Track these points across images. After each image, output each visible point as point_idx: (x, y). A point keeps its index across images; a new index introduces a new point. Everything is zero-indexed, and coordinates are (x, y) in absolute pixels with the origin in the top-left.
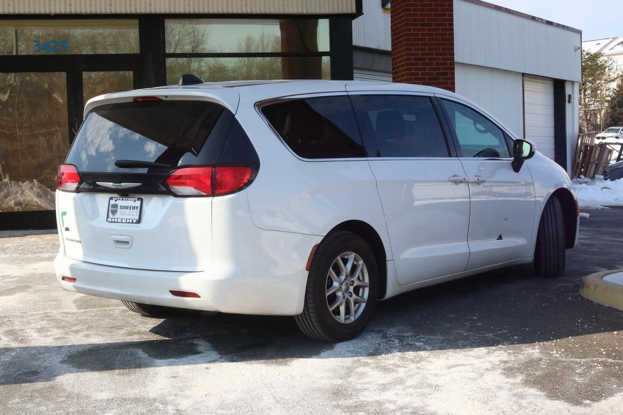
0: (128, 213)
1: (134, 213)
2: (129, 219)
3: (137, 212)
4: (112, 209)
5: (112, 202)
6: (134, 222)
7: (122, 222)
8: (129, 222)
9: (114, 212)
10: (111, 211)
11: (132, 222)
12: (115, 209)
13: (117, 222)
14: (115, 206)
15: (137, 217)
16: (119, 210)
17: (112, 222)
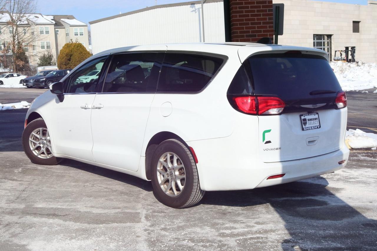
0: (313, 123)
1: (316, 122)
2: (316, 126)
3: (317, 121)
4: (304, 122)
5: (303, 118)
6: (319, 127)
7: (312, 129)
8: (316, 128)
9: (305, 124)
10: (303, 123)
11: (318, 128)
12: (305, 122)
13: (309, 129)
14: (305, 120)
15: (318, 124)
16: (308, 122)
17: (306, 130)
